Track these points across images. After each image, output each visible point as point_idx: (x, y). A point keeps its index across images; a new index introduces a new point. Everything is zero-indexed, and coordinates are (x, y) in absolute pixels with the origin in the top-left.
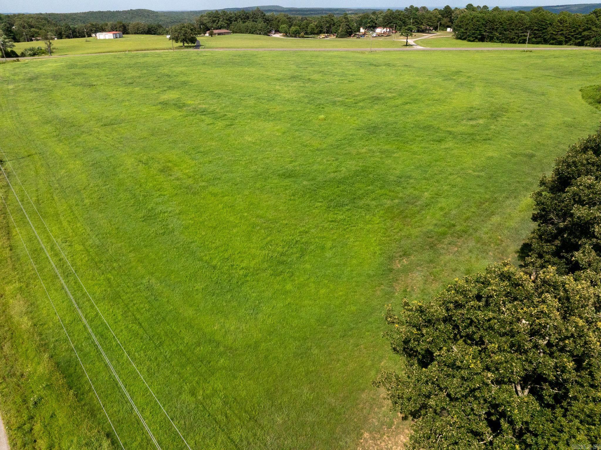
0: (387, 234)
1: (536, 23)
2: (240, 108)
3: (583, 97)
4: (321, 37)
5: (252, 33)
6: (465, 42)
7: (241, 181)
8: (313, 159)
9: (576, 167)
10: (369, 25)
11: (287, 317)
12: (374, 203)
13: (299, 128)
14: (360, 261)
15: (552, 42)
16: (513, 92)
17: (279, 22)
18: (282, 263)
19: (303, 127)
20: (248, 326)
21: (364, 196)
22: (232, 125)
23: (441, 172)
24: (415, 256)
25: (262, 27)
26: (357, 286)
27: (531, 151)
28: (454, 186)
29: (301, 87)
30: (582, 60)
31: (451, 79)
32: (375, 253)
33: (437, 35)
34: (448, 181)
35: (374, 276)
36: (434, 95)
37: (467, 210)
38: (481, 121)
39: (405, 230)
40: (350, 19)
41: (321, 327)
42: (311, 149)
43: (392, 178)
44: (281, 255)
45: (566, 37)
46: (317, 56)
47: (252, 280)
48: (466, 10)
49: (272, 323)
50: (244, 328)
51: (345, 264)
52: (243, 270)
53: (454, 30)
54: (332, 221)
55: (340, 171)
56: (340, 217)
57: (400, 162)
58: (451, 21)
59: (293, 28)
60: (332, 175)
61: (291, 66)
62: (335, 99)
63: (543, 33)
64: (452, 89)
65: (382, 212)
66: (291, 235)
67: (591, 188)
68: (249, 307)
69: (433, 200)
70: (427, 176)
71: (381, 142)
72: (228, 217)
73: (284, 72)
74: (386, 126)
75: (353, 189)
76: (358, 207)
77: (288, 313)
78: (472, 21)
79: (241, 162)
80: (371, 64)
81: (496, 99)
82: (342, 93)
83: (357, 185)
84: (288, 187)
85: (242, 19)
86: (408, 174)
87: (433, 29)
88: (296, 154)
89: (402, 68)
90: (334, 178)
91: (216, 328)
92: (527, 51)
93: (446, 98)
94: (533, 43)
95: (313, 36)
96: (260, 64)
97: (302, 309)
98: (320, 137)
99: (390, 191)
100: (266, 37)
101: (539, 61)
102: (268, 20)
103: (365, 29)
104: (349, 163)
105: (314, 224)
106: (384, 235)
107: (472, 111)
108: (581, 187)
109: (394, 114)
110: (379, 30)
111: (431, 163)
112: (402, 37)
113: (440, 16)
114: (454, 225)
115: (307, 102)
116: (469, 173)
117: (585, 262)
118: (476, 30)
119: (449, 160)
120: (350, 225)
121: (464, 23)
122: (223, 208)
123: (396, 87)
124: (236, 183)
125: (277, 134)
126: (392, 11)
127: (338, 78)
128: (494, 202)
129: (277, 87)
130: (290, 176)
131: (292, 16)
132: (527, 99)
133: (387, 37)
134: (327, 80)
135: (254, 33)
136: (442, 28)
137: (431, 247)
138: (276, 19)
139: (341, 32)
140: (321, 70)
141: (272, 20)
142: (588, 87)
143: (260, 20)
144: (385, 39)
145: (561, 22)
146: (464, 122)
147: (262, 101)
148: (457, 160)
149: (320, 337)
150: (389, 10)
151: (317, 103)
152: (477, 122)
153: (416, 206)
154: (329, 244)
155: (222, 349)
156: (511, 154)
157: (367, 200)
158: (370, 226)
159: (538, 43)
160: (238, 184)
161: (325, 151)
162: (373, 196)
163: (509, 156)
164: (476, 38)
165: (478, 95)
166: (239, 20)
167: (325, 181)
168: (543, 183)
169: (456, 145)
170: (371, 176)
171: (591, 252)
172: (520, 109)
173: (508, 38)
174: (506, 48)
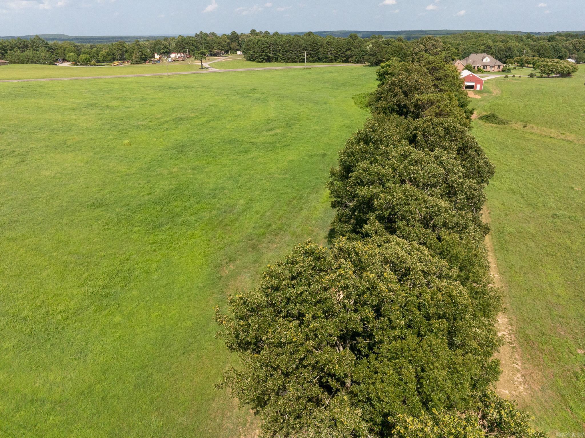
0: (210, 245)
1: (310, 45)
2: (31, 142)
3: (355, 104)
4: (115, 64)
5: (35, 63)
6: (255, 63)
7: (44, 219)
8: (123, 184)
9: (354, 156)
10: (162, 51)
11: (120, 350)
12: (193, 218)
13: (103, 155)
14: (189, 276)
15: (325, 60)
16: (301, 103)
17: (65, 50)
18: (106, 296)
19: (107, 154)
20: (77, 372)
21: (183, 213)
22: (24, 161)
23: (251, 179)
24: (240, 259)
25: (45, 57)
26: (188, 301)
27: (323, 151)
28: (264, 190)
29: (99, 114)
30: (350, 74)
31: (248, 96)
32: (202, 265)
33: (229, 58)
34: (258, 187)
35: (204, 287)
36: (234, 112)
37: (279, 209)
38: (278, 131)
39: (227, 238)
40: (142, 46)
41: (159, 351)
42: (120, 175)
43: (207, 192)
44: (103, 288)
45: (335, 56)
46: (113, 83)
47: (74, 322)
48: (251, 35)
49: (105, 360)
50: (72, 375)
51: (173, 283)
52: (61, 314)
53: (244, 53)
54: (153, 243)
55: (154, 193)
56: (161, 238)
57: (212, 176)
58: (240, 45)
59: (83, 57)
60: (146, 198)
61: (86, 94)
62: (138, 123)
63: (317, 53)
64: (249, 105)
65: (202, 225)
66: (111, 266)
67: (367, 171)
68: (75, 351)
69: (248, 206)
70: (239, 185)
71: (191, 160)
72: (33, 261)
73: (77, 101)
74: (194, 144)
75: (169, 208)
76: (178, 225)
77: (121, 345)
78: (257, 44)
79: (40, 199)
80: (171, 88)
81: (288, 110)
82: (144, 117)
83: (174, 204)
84: (99, 217)
85: (19, 48)
86: (222, 185)
87: (224, 53)
88: (104, 182)
89: (201, 90)
90: (149, 200)
91: (37, 385)
92: (307, 69)
93: (245, 113)
94: (310, 62)
95: (106, 64)
96: (48, 94)
97: (136, 338)
98: (127, 162)
99: (207, 204)
100: (52, 66)
101: (318, 76)
102: (52, 49)
103: (160, 55)
104: (162, 183)
105: (135, 250)
106: (207, 246)
107: (270, 123)
108: (360, 171)
109: (200, 132)
110: (173, 56)
111: (241, 172)
112: (197, 61)
113: (228, 41)
114: (270, 225)
115: (108, 128)
116: (276, 177)
117: (373, 231)
118: (262, 52)
119: (256, 168)
120: (172, 243)
121: (251, 46)
122: (26, 252)
123: (197, 107)
124: (38, 223)
125: (79, 165)
126: (183, 37)
127: (138, 103)
128: (301, 199)
129: (73, 117)
130: (100, 206)
131: (79, 44)
132: (313, 108)
133: (183, 62)
134: (127, 105)
135: (38, 63)
136: (233, 51)
137: (253, 249)
138: (61, 47)
139: (135, 58)
140: (119, 96)
141: (57, 49)
142: (357, 95)
143: (42, 49)
144: (181, 63)
145: (328, 43)
146: (264, 133)
147: (57, 133)
148: (263, 167)
149: (159, 360)
150: (180, 36)
151: (120, 129)
152: (275, 132)
153: (234, 214)
154: (154, 266)
155: (49, 405)
156: (308, 155)
157: (185, 216)
158: (193, 240)
159: (314, 61)
160: (40, 223)
161: (135, 175)
162: (191, 211)
163: (306, 158)
164: (264, 59)
165: (272, 109)
166: (16, 49)
167: (140, 205)
168: (333, 174)
169: (261, 154)
170: (186, 192)
171: (375, 221)
172: (309, 117)
173: (290, 58)
174: (290, 67)
